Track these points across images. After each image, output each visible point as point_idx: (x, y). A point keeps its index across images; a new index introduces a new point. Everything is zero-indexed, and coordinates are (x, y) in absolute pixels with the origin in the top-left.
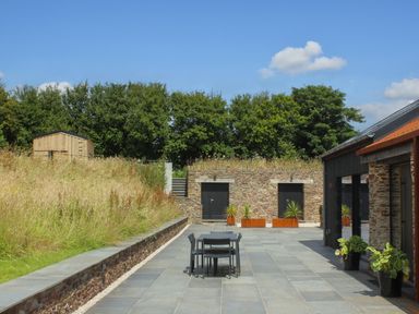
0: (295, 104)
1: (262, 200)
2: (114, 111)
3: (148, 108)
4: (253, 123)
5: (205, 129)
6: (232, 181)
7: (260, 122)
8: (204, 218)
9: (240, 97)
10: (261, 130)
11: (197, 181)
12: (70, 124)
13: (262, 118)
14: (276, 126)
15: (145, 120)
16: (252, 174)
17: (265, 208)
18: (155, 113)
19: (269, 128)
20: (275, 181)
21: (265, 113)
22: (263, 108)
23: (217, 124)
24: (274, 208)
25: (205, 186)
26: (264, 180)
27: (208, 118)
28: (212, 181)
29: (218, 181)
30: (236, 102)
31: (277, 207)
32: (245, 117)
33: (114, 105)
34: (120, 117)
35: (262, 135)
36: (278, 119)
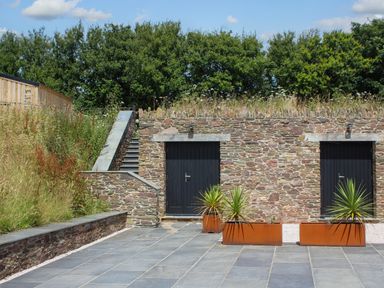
0: (356, 42)
1: (286, 176)
2: (110, 57)
3: (154, 52)
4: (297, 69)
5: (230, 78)
6: (225, 137)
7: (307, 66)
8: (168, 211)
9: (279, 36)
10: (308, 77)
11: (156, 138)
12: (57, 76)
13: (310, 62)
14: (329, 72)
15: (150, 68)
16: (267, 124)
17: (293, 192)
18: (162, 58)
19: (319, 75)
20: (314, 138)
21: (314, 55)
22: (311, 48)
23: (245, 71)
24: (313, 192)
25: (172, 149)
26: (291, 134)
27: (234, 62)
28: (185, 138)
29: (198, 137)
30: (275, 44)
31: (318, 190)
32: (287, 61)
33: (111, 50)
34: (117, 65)
35: (310, 84)
36: (332, 62)
